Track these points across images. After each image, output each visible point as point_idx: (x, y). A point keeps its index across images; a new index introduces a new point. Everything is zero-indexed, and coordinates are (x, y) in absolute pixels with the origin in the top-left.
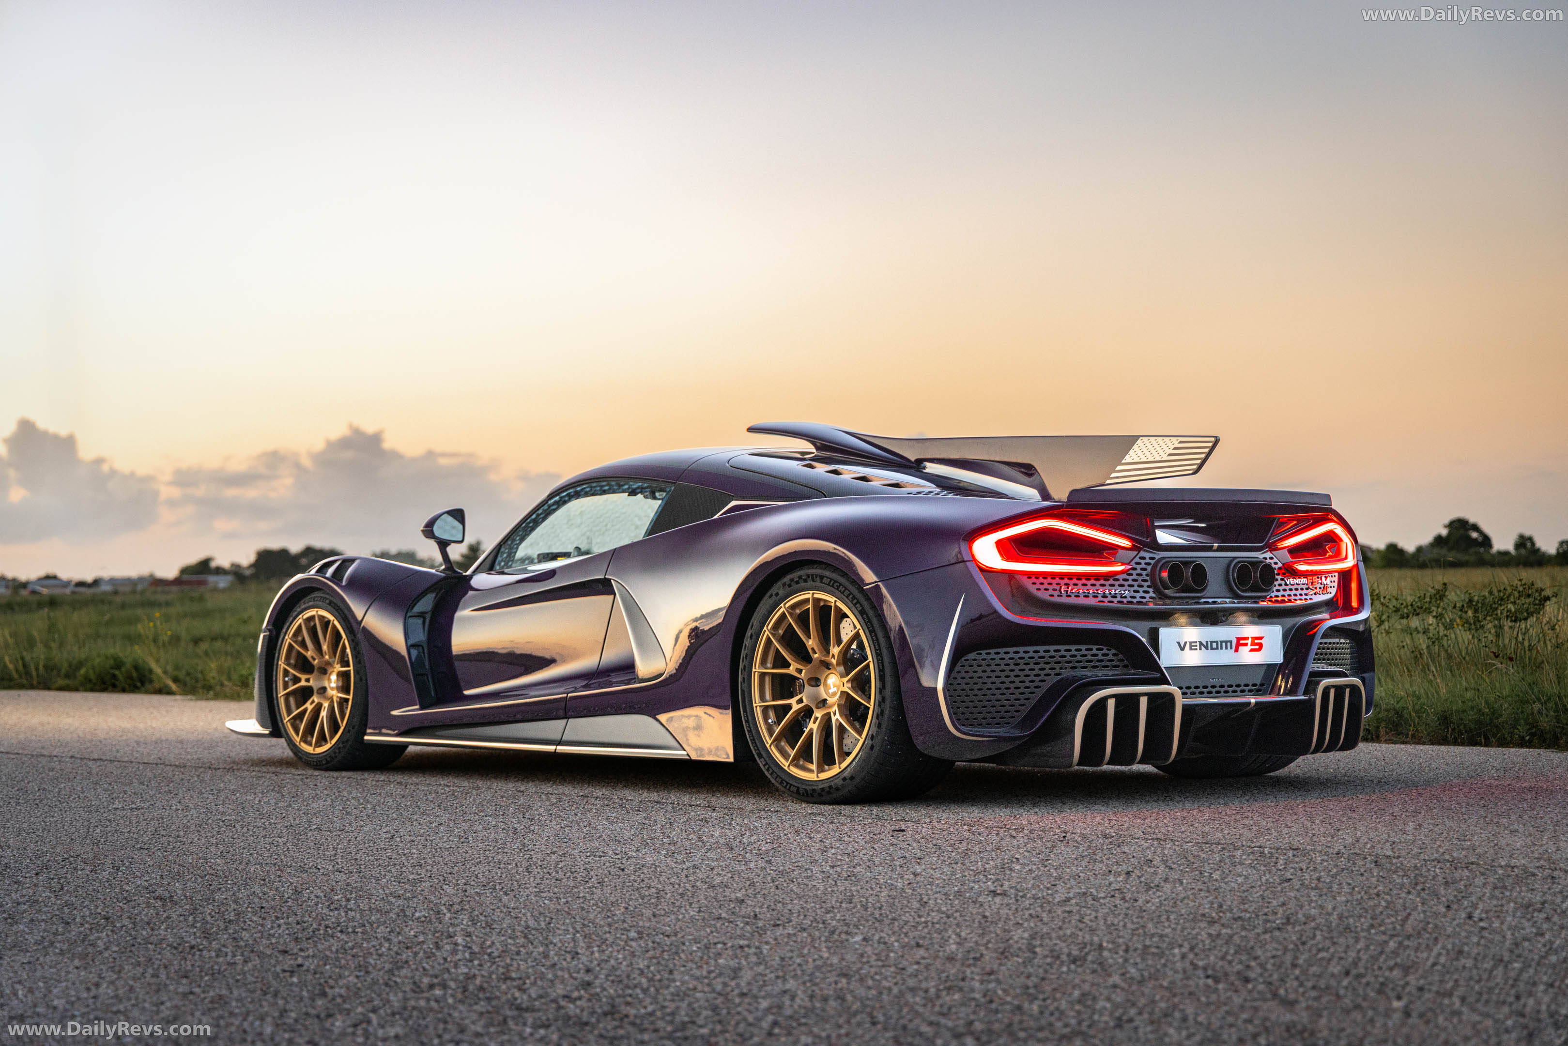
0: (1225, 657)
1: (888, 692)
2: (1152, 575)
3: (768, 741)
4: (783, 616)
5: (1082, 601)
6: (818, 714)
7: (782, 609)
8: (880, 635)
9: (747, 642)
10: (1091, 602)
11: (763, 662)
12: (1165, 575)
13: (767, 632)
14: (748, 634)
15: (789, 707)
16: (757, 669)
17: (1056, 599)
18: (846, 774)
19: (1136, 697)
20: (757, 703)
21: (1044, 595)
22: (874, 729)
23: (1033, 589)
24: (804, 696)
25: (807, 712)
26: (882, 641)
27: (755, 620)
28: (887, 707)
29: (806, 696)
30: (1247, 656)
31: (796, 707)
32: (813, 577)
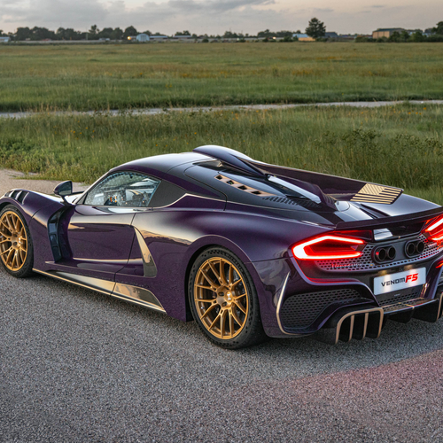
0: (402, 286)
1: (254, 310)
2: (372, 255)
3: (201, 316)
4: (208, 265)
5: (341, 270)
6: (223, 309)
7: (207, 262)
8: (251, 285)
9: (192, 272)
10: (345, 270)
11: (199, 282)
12: (377, 254)
13: (201, 270)
14: (193, 269)
15: (210, 304)
16: (196, 285)
17: (330, 270)
18: (235, 340)
19: (364, 314)
20: (197, 300)
21: (325, 269)
22: (247, 325)
23: (319, 267)
24: (217, 299)
25: (219, 307)
26: (252, 288)
27: (196, 264)
28: (254, 316)
29: (218, 300)
30: (411, 284)
31: (213, 304)
32: (222, 252)
